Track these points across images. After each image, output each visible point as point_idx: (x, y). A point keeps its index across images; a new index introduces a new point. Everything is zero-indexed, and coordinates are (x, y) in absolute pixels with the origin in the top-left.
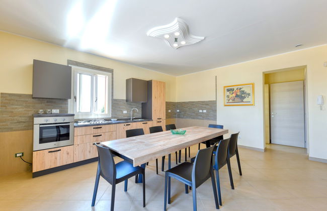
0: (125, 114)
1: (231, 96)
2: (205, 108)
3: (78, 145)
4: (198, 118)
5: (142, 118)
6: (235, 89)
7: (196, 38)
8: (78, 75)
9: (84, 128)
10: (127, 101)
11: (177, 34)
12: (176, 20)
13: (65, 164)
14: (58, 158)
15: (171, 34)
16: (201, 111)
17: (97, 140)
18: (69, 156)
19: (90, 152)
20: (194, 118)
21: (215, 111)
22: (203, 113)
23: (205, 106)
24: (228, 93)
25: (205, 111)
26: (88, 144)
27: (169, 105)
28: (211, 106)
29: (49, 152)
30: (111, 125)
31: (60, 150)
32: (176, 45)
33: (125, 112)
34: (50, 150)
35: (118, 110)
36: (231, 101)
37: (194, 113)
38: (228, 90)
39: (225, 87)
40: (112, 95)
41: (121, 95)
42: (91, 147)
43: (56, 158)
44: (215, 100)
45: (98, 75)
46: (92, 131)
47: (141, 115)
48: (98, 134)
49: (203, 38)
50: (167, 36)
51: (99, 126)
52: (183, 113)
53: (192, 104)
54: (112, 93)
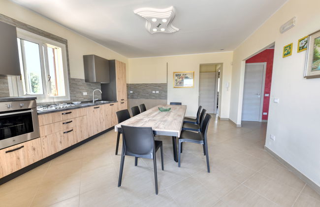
0: (86, 96)
1: (178, 80)
2: (158, 90)
3: (46, 136)
4: (151, 98)
5: (103, 100)
6: (182, 75)
7: (174, 29)
8: (18, 40)
9: (50, 114)
10: (87, 80)
11: (165, 21)
12: (171, 8)
13: (32, 162)
14: (22, 158)
15: (159, 20)
16: (154, 92)
17: (67, 128)
18: (36, 152)
19: (61, 142)
20: (147, 98)
21: (166, 92)
22: (156, 93)
23: (157, 88)
24: (176, 78)
25: (157, 92)
26: (58, 133)
27: (129, 87)
28: (163, 88)
29: (7, 152)
30: (81, 109)
31: (23, 147)
32: (155, 30)
33: (85, 94)
34: (8, 149)
35: (77, 92)
36: (178, 84)
37: (147, 93)
38: (177, 75)
39: (174, 73)
40: (69, 74)
41: (79, 73)
42: (61, 136)
43: (19, 159)
44: (166, 83)
45: (48, 45)
46: (60, 117)
47: (101, 97)
48: (68, 121)
49: (178, 29)
50: (154, 20)
51: (68, 111)
52: (136, 94)
53: (146, 85)
54: (69, 70)
